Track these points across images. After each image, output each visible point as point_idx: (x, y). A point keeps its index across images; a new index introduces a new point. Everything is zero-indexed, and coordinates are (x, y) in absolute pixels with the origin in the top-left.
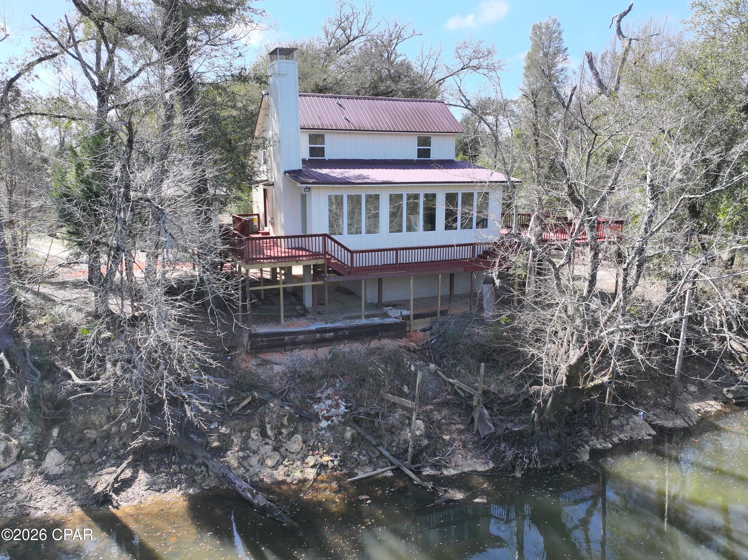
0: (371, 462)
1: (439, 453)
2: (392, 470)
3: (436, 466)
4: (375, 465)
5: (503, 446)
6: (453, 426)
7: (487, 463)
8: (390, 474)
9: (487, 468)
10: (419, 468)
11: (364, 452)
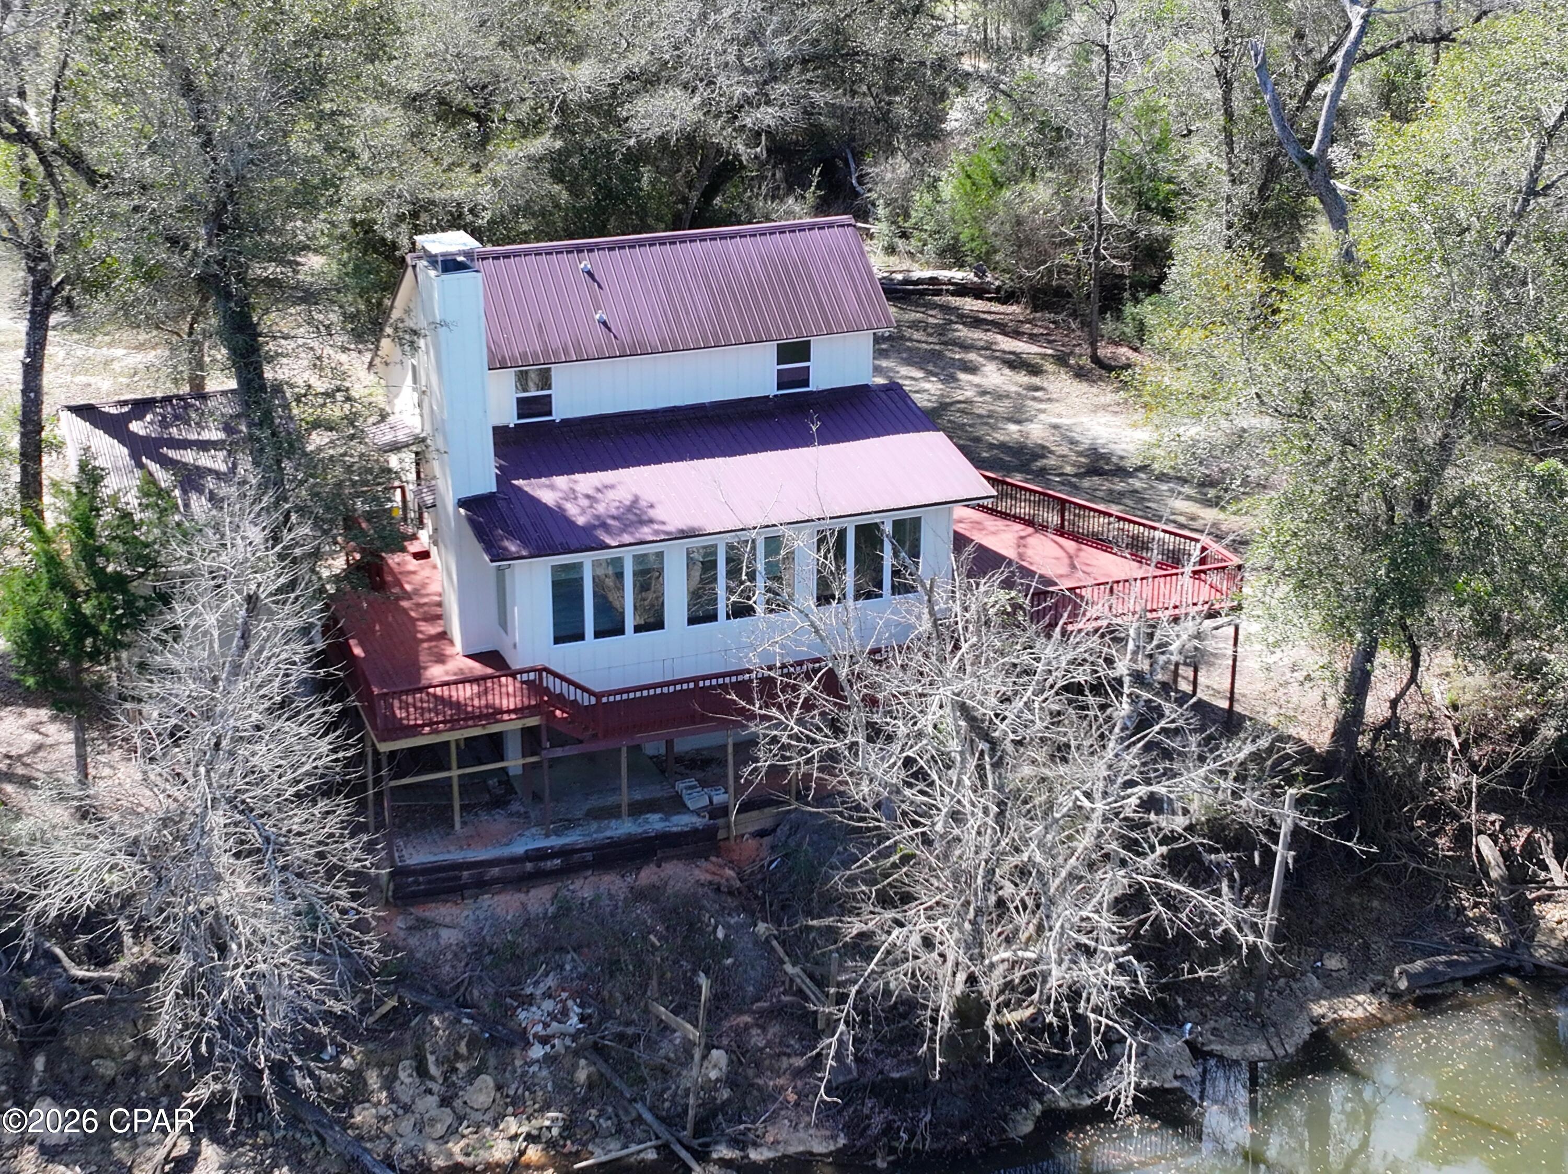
0: (619, 1130)
1: (749, 1115)
2: (657, 1148)
3: (738, 1142)
4: (627, 1137)
5: (869, 1103)
6: (785, 1059)
7: (834, 1138)
8: (651, 1155)
9: (832, 1148)
10: (707, 1145)
11: (610, 1109)
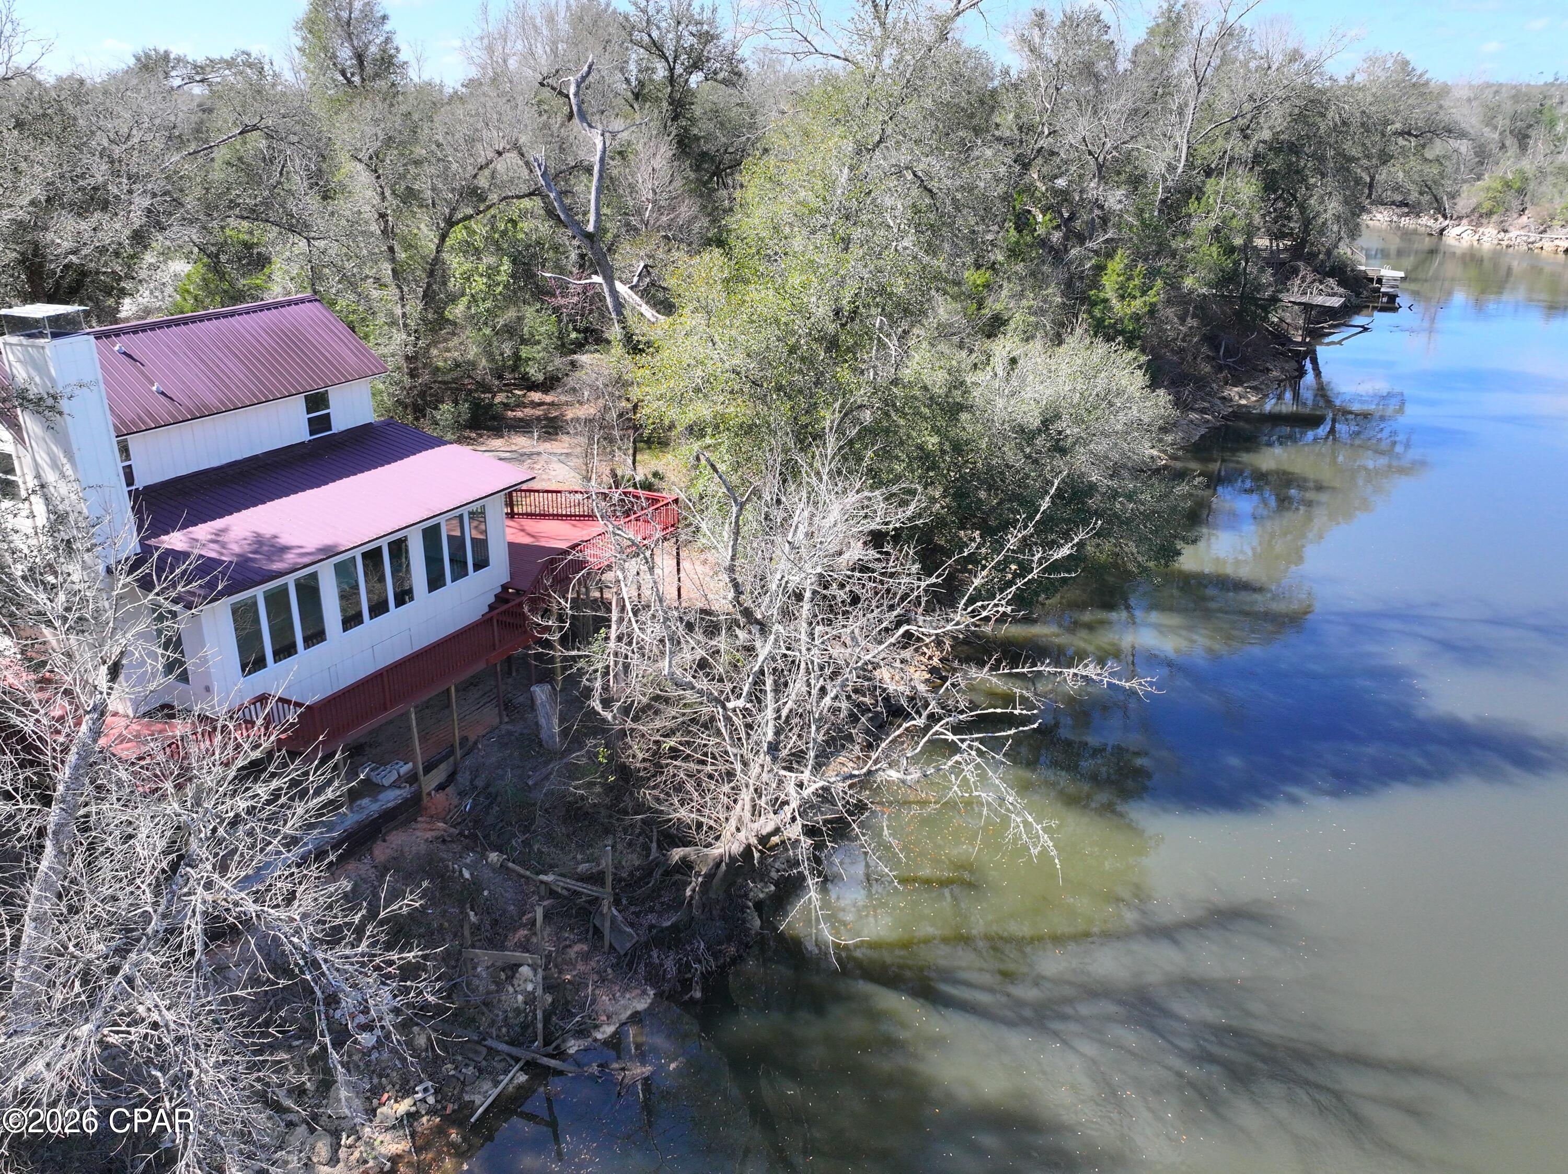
0: (480, 1071)
1: (574, 1007)
2: (521, 1069)
3: (582, 1032)
4: (490, 1073)
5: (655, 954)
6: (569, 950)
7: (644, 992)
8: (522, 1078)
9: (649, 1001)
10: (557, 1047)
11: (460, 1058)
